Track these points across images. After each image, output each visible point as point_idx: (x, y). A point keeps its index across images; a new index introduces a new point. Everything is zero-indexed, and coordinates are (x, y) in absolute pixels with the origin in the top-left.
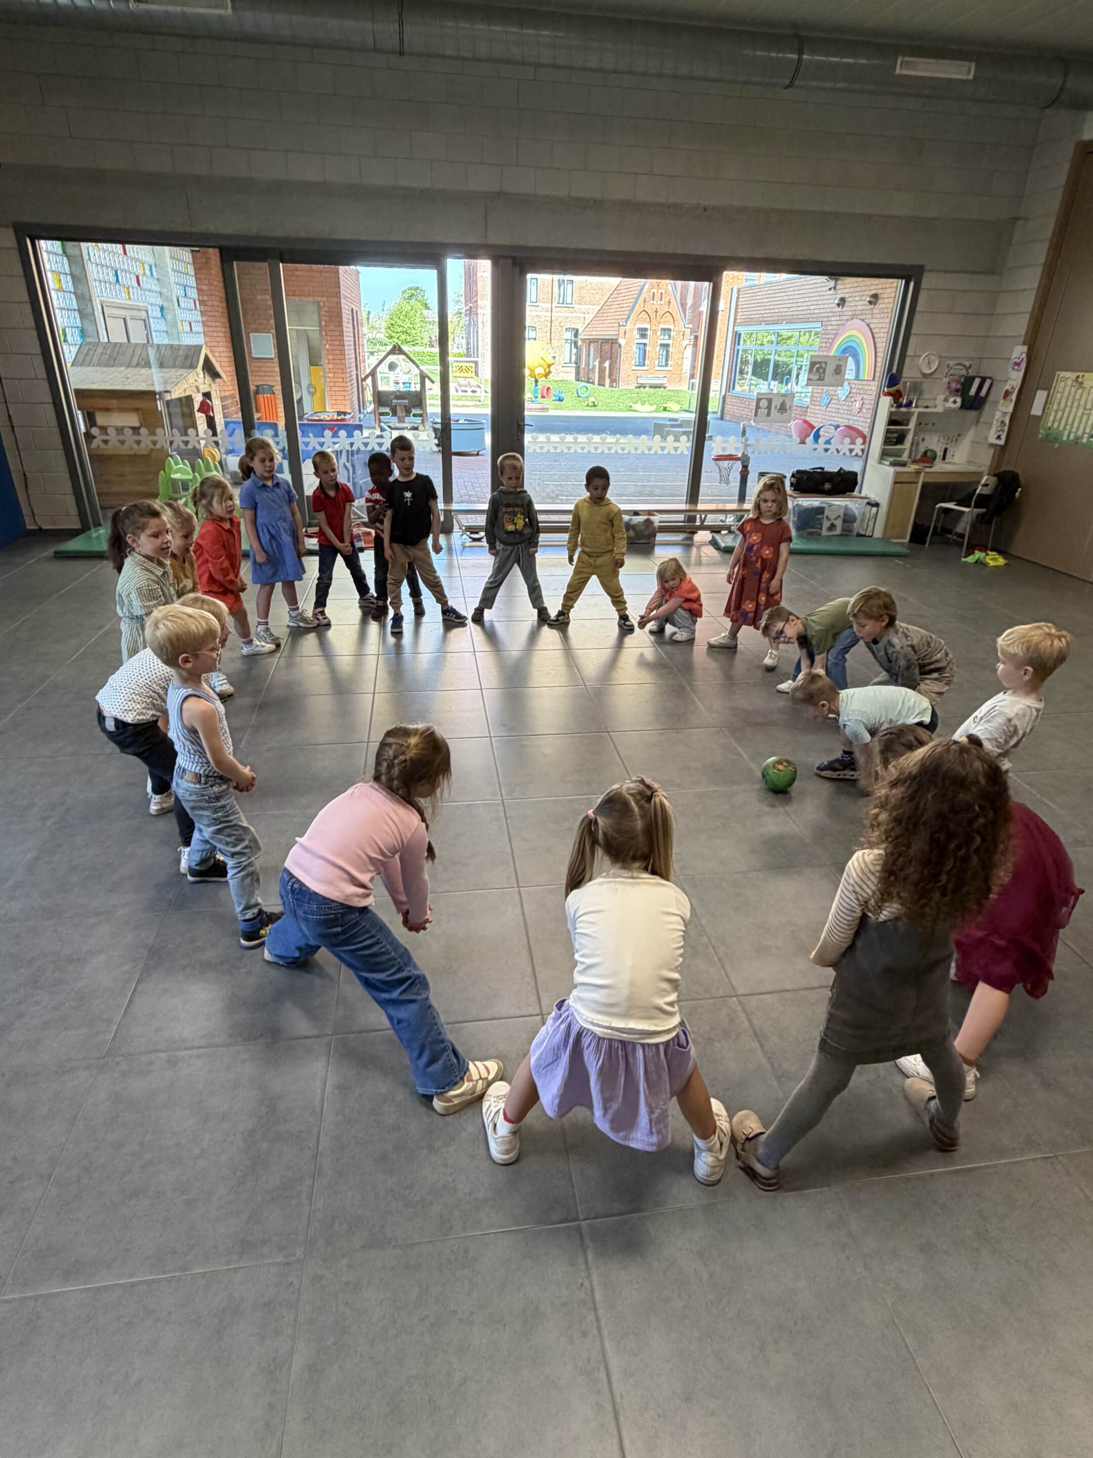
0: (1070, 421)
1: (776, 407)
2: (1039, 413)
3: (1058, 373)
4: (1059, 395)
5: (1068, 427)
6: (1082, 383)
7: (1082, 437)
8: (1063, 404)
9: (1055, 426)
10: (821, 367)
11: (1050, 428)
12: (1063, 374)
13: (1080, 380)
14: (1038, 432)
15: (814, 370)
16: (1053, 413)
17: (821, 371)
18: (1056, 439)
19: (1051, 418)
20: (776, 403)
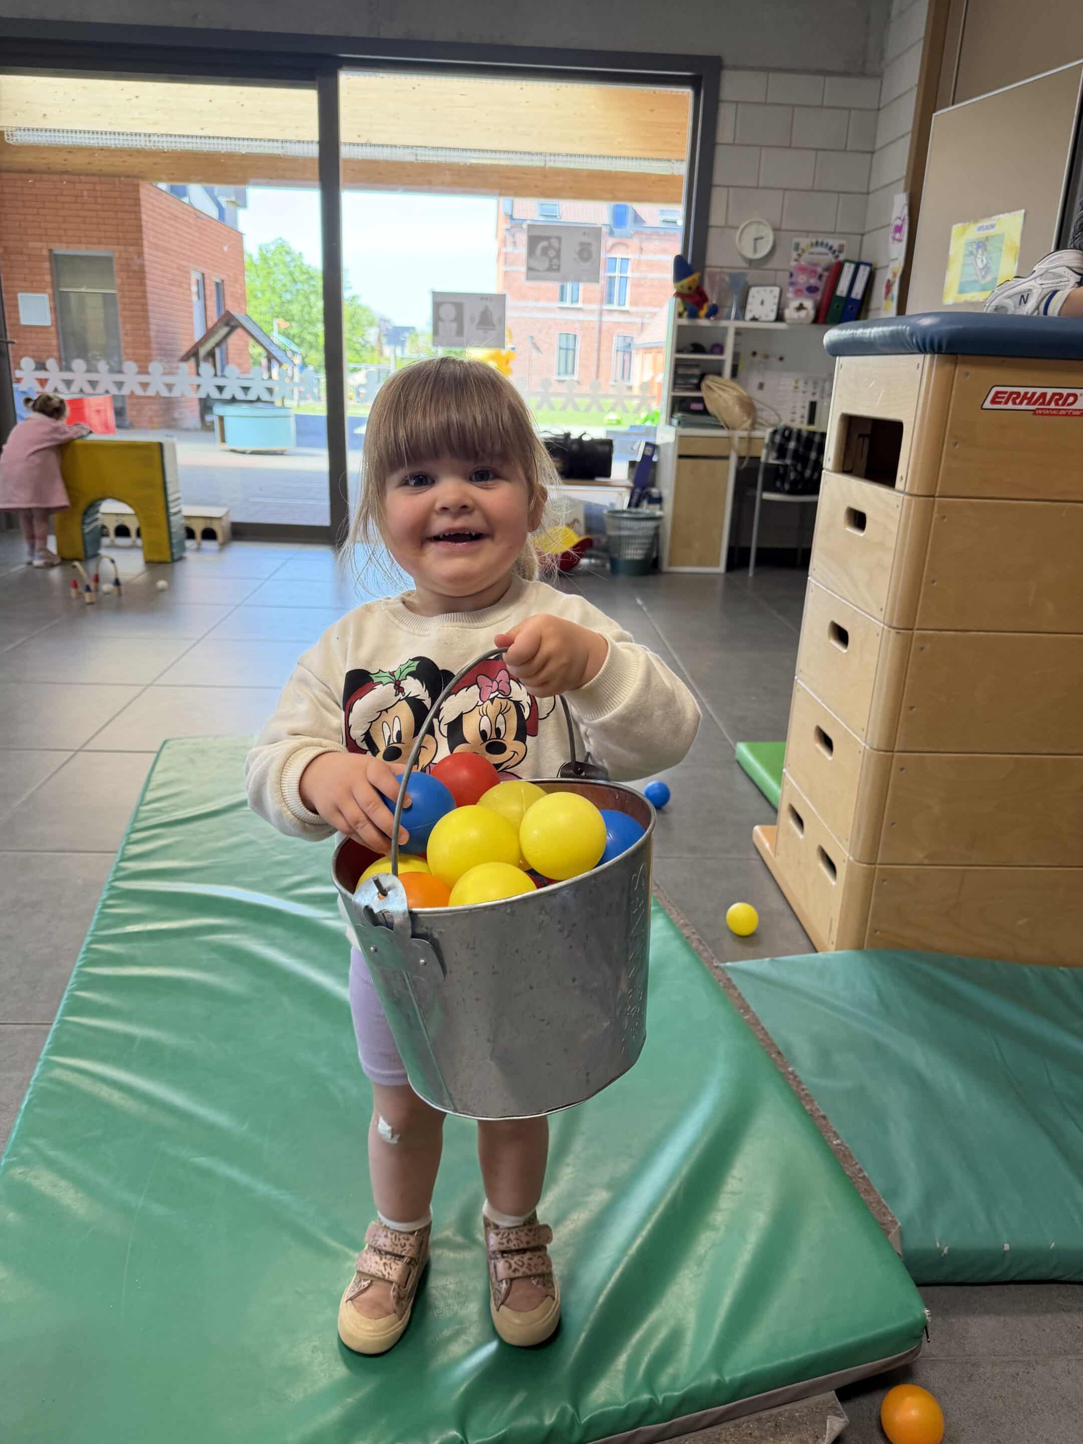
1: (472, 319)
10: (550, 246)
15: (538, 251)
20: (472, 312)
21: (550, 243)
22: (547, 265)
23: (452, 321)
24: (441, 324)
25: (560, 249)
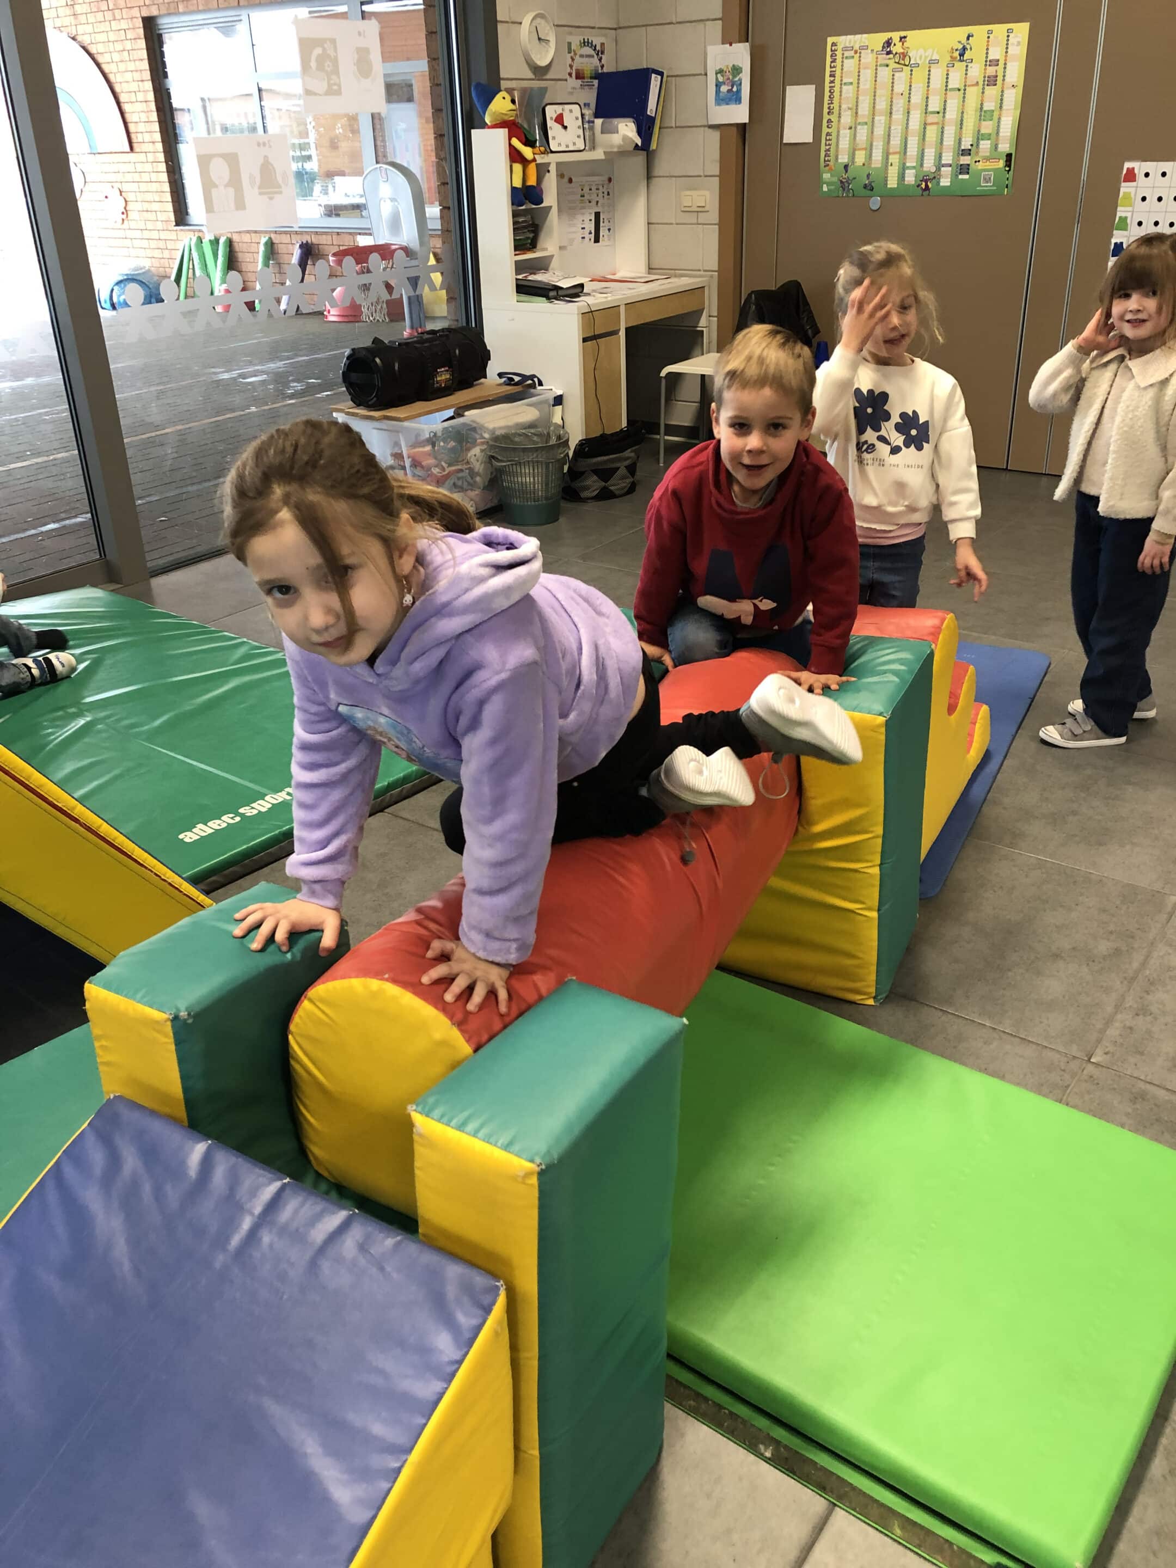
0: (896, 142)
1: (252, 178)
2: (809, 138)
3: (830, 40)
4: (849, 91)
5: (894, 159)
6: (904, 55)
7: (936, 177)
8: (864, 109)
9: (860, 158)
10: (324, 55)
11: (846, 167)
12: (843, 41)
13: (897, 48)
14: (819, 181)
15: (313, 64)
16: (845, 135)
18: (869, 187)
19: (844, 144)
20: (250, 167)
21: (324, 49)
22: (325, 85)
23: (226, 186)
24: (214, 192)
25: (336, 58)
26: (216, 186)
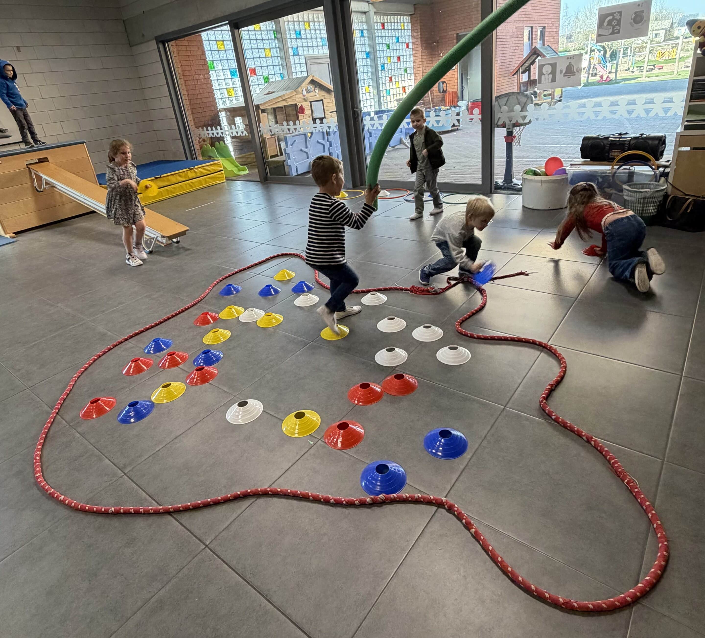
1: (561, 71)
10: (614, 19)
15: (605, 24)
17: (614, 23)
20: (561, 67)
21: (614, 17)
22: (611, 31)
23: (550, 74)
24: (543, 77)
25: (620, 19)
26: (544, 74)
